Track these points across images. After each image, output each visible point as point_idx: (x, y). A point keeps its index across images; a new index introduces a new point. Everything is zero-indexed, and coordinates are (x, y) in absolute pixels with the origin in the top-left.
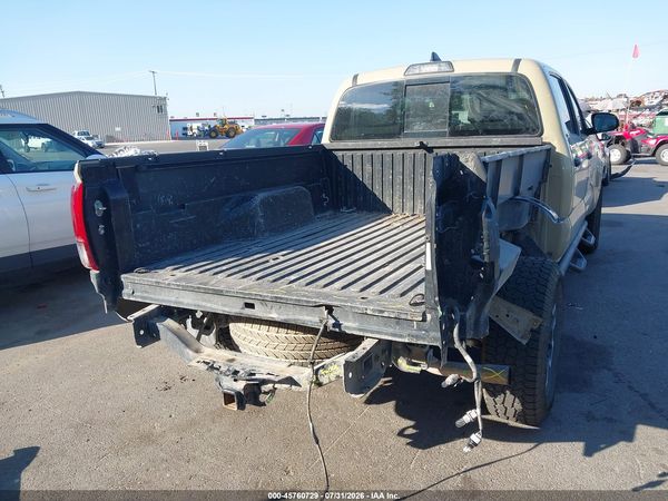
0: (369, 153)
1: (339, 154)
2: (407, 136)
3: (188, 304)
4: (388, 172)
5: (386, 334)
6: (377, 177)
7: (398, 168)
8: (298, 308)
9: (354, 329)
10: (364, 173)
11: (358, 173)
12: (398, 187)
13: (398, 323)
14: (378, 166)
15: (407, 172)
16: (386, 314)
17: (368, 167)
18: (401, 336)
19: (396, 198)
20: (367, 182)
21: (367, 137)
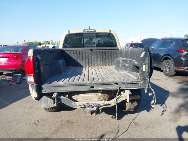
0: (76, 51)
1: (66, 51)
2: (85, 47)
3: (71, 90)
4: (81, 56)
5: (133, 88)
6: (78, 57)
7: (84, 55)
8: (108, 85)
9: (124, 88)
10: (74, 56)
11: (73, 57)
12: (84, 60)
13: (135, 85)
14: (78, 55)
15: (86, 56)
16: (133, 83)
17: (75, 55)
18: (136, 87)
19: (84, 63)
20: (75, 59)
21: (74, 47)
